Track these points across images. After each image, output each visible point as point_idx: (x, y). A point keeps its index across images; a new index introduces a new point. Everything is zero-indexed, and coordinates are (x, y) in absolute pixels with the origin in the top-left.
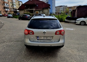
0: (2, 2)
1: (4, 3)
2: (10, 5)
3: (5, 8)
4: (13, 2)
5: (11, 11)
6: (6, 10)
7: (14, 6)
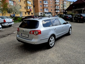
0: (54, 5)
1: (56, 6)
2: (61, 7)
3: (56, 10)
4: (63, 4)
5: (61, 12)
6: (57, 11)
7: (64, 7)
